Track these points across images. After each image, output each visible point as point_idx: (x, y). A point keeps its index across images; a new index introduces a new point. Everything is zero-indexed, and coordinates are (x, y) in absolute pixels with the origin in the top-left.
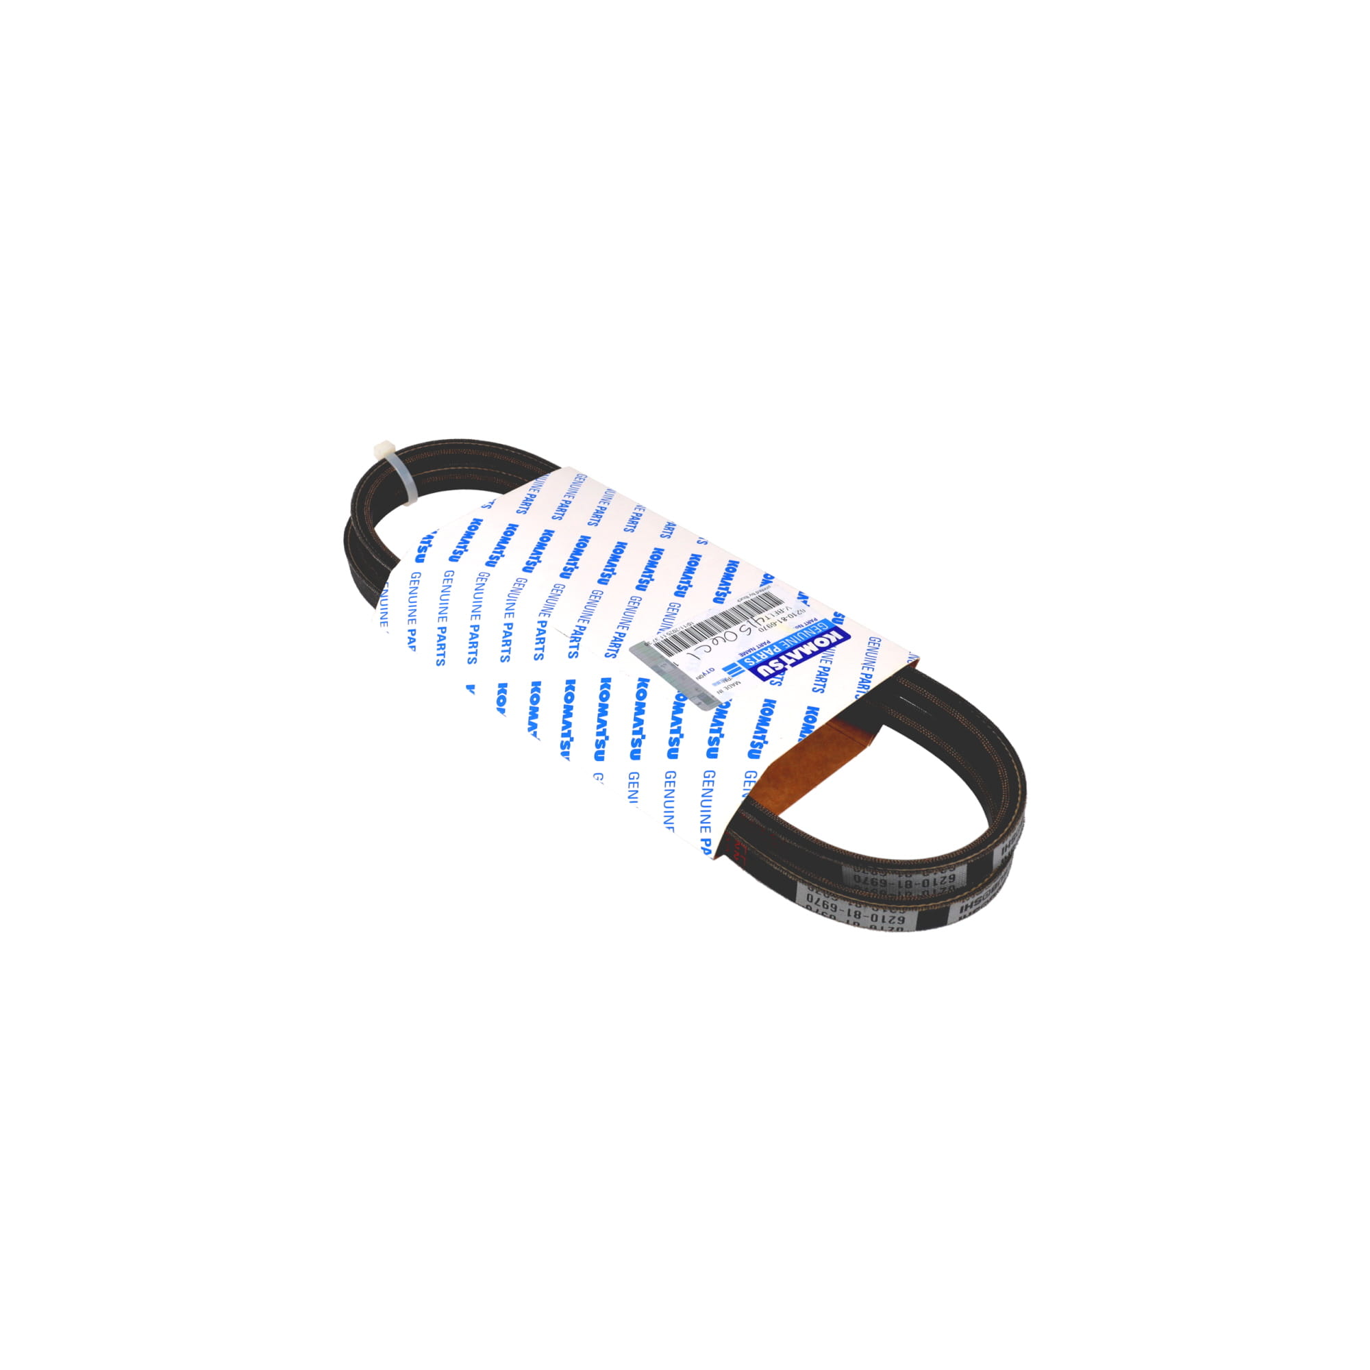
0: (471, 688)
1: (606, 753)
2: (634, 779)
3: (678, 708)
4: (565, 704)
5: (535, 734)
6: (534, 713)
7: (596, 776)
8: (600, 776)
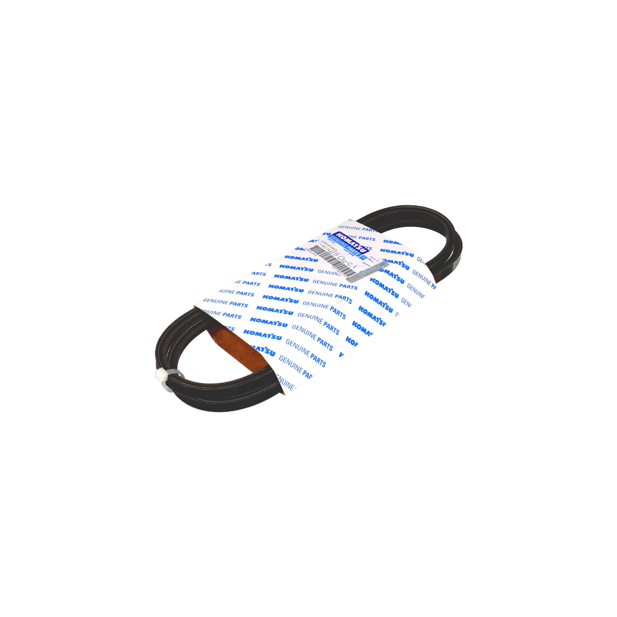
0: (341, 355)
1: (391, 307)
2: (404, 301)
3: (387, 272)
4: (367, 314)
5: (372, 334)
6: (364, 330)
7: (397, 316)
8: (397, 314)
